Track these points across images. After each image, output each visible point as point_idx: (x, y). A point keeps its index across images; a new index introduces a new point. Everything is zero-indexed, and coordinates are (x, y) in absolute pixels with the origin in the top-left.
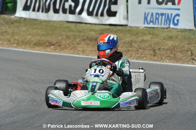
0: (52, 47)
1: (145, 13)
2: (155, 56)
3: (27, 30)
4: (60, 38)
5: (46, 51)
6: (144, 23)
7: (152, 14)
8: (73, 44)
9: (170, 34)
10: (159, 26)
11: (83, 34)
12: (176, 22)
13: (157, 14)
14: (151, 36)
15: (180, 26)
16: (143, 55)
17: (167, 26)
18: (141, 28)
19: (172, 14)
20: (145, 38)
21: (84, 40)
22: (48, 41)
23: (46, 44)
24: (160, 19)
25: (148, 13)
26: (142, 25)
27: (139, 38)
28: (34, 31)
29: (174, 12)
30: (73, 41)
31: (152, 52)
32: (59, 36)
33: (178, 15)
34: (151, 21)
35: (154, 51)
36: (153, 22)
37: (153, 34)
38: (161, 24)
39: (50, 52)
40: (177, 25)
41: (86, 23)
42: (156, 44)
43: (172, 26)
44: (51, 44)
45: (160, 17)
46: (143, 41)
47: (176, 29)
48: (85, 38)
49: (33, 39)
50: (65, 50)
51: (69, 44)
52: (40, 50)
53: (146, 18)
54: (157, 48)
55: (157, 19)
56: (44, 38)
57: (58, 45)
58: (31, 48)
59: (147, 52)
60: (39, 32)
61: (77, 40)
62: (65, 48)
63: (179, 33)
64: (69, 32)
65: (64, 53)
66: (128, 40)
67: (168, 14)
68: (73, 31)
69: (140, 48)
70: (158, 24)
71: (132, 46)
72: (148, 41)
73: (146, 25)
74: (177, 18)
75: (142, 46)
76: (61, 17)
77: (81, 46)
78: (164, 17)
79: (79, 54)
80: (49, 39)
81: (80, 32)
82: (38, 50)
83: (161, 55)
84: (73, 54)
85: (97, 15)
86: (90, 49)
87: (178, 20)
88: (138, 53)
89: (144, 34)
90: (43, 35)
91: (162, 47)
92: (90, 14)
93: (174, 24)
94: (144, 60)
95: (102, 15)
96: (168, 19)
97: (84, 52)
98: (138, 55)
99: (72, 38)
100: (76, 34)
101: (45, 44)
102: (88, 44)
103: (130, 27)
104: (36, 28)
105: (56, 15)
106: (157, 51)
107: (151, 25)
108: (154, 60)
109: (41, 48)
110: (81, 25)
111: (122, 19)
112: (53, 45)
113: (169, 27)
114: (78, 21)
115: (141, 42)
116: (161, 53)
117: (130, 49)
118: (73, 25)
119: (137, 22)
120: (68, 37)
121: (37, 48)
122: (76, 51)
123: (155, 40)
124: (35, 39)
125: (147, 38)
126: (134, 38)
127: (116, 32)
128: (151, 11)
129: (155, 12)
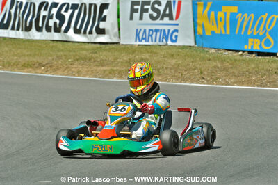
0: (43, 68)
1: (137, 30)
3: (10, 51)
4: (50, 58)
5: (36, 73)
6: (136, 41)
7: (145, 30)
8: (66, 65)
9: (170, 52)
10: (153, 43)
11: (74, 53)
12: (174, 38)
13: (150, 30)
15: (179, 43)
17: (164, 43)
19: (169, 30)
20: (143, 57)
21: (77, 60)
22: (37, 62)
23: (36, 66)
25: (141, 30)
27: (137, 57)
28: (19, 51)
29: (172, 28)
30: (65, 61)
32: (49, 56)
33: (176, 31)
34: (143, 39)
36: (145, 39)
38: (155, 41)
39: (41, 73)
40: (175, 41)
41: (73, 42)
42: (158, 62)
43: (170, 43)
44: (41, 65)
45: (154, 33)
47: (175, 46)
48: (78, 57)
49: (20, 60)
51: (61, 65)
53: (137, 35)
56: (32, 59)
57: (50, 66)
58: (19, 69)
60: (25, 52)
61: (70, 60)
62: (58, 69)
63: (180, 50)
64: (59, 51)
65: (57, 74)
67: (164, 30)
68: (62, 51)
70: (152, 41)
72: (147, 59)
74: (175, 34)
76: (44, 35)
77: (75, 66)
78: (158, 34)
79: (74, 75)
80: (38, 59)
85: (85, 32)
86: (86, 69)
87: (176, 37)
89: (141, 52)
90: (30, 55)
91: (165, 66)
92: (77, 31)
93: (172, 41)
95: (91, 32)
97: (79, 73)
99: (63, 58)
100: (67, 53)
101: (34, 65)
102: (82, 65)
103: (122, 45)
104: (20, 48)
106: (160, 70)
107: (144, 43)
109: (30, 69)
110: (69, 44)
112: (44, 66)
113: (167, 44)
114: (65, 39)
116: (166, 72)
120: (59, 57)
121: (26, 70)
122: (70, 72)
123: (155, 58)
124: (22, 60)
127: (109, 50)
128: (143, 27)
129: (148, 28)
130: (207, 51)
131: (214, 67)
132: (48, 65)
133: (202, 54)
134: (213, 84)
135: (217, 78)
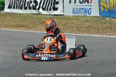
0: (24, 28)
1: (73, 8)
2: (78, 31)
3: (10, 19)
4: (28, 23)
5: (20, 30)
6: (73, 14)
7: (77, 9)
8: (35, 26)
9: (86, 19)
10: (81, 15)
11: (40, 20)
12: (89, 13)
13: (80, 8)
14: (76, 20)
15: (92, 15)
16: (73, 31)
17: (85, 15)
18: (71, 16)
19: (87, 8)
20: (73, 22)
21: (41, 23)
22: (21, 25)
24: (81, 11)
25: (75, 8)
26: (71, 15)
27: (70, 22)
28: (14, 19)
30: (35, 24)
31: (77, 29)
32: (28, 21)
33: (91, 9)
35: (78, 28)
36: (77, 13)
37: (77, 19)
39: (23, 30)
41: (41, 14)
42: (79, 24)
43: (87, 15)
44: (23, 26)
45: (82, 10)
46: (72, 23)
47: (90, 16)
48: (41, 22)
49: (13, 24)
50: (31, 29)
51: (32, 26)
52: (17, 29)
53: (74, 11)
54: (80, 26)
55: (80, 11)
56: (19, 23)
57: (27, 27)
58: (12, 28)
59: (74, 29)
60: (17, 20)
61: (37, 24)
62: (31, 28)
63: (91, 18)
64: (33, 19)
66: (64, 23)
67: (85, 8)
68: (35, 19)
69: (71, 27)
70: (81, 14)
71: (66, 26)
72: (75, 23)
73: (74, 15)
75: (72, 26)
76: (28, 11)
77: (39, 26)
78: (83, 10)
79: (38, 31)
80: (22, 23)
81: (39, 19)
82: (16, 29)
83: (82, 30)
84: (35, 31)
85: (47, 10)
88: (70, 30)
89: (73, 19)
90: (19, 21)
91: (82, 26)
93: (89, 14)
94: (73, 33)
95: (50, 10)
96: (86, 11)
97: (40, 30)
98: (70, 31)
99: (34, 23)
101: (20, 26)
102: (43, 26)
103: (65, 16)
104: (15, 18)
105: (26, 10)
106: (80, 29)
108: (79, 33)
109: (18, 28)
110: (39, 15)
111: (61, 12)
112: (24, 26)
114: (38, 13)
115: (71, 24)
116: (82, 29)
117: (65, 28)
118: (35, 15)
119: (69, 13)
120: (32, 22)
121: (16, 28)
122: (37, 29)
123: (79, 22)
125: (75, 21)
126: (67, 22)
127: (58, 19)
128: (76, 7)
129: (78, 7)
130: (105, 19)
131: (106, 27)
132: (26, 26)
133: (102, 20)
134: (104, 35)
135: (106, 32)
